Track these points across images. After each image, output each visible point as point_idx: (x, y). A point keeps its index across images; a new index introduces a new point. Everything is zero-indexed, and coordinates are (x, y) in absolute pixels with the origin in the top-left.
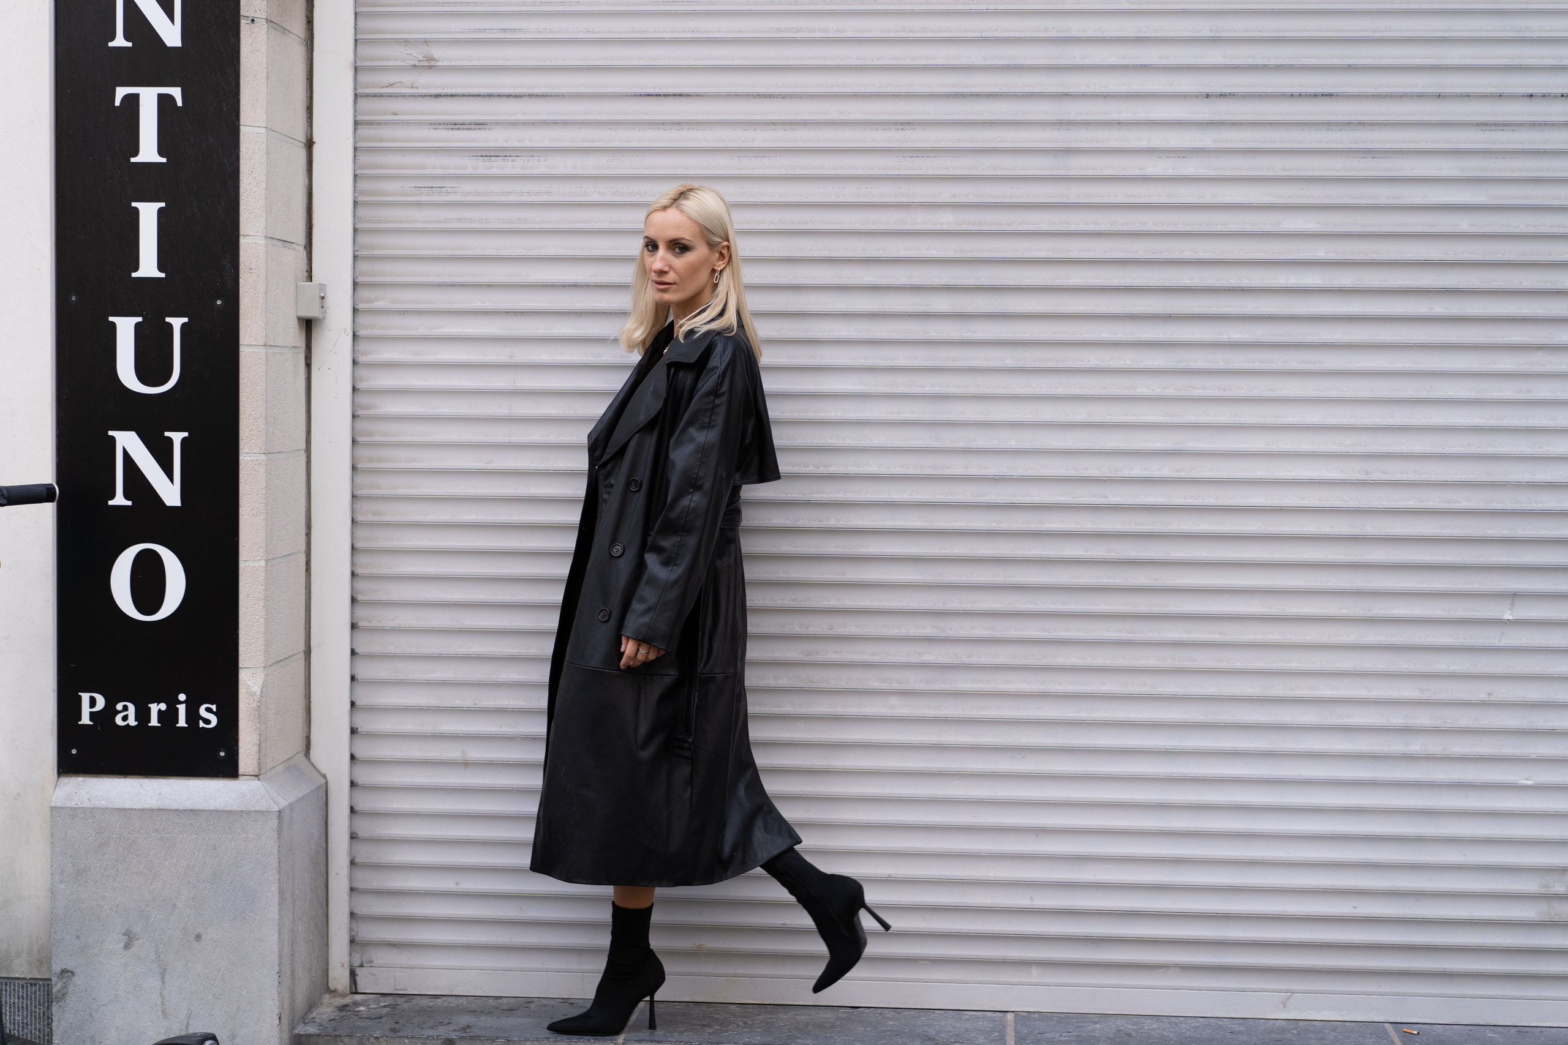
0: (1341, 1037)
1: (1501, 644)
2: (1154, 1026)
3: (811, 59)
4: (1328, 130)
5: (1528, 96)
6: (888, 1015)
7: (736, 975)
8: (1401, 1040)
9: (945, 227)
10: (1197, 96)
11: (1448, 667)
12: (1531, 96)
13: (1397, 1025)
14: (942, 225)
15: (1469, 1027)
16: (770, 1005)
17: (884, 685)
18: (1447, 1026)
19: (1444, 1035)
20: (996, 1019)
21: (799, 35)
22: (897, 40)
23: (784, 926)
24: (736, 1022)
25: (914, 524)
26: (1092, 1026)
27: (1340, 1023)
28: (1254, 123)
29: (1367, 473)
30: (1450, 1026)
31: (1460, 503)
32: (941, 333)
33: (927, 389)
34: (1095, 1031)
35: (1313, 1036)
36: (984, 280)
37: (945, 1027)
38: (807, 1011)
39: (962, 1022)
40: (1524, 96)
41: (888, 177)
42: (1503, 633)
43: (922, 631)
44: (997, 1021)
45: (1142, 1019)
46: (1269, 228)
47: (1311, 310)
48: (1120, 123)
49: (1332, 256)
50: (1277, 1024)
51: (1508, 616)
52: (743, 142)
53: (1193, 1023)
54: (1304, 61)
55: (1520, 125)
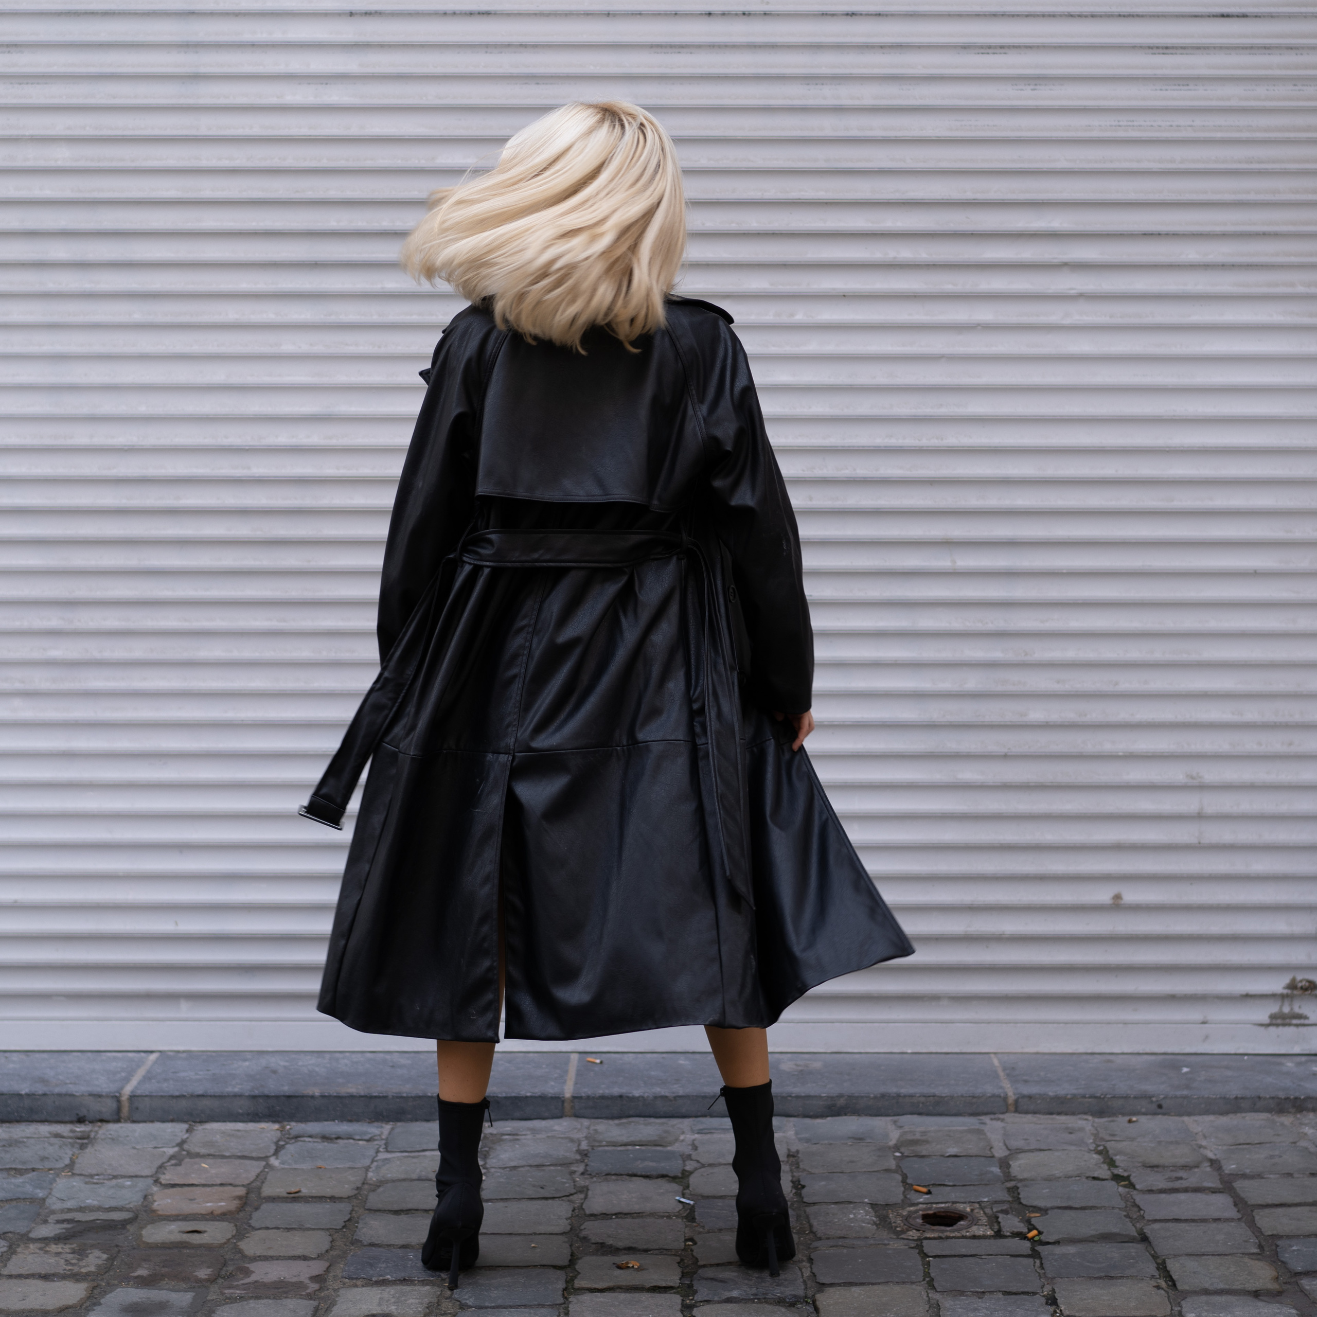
4: (486, 52)
5: (705, 14)
8: (577, 1070)
10: (340, 15)
12: (709, 14)
13: (583, 1055)
28: (404, 45)
30: (643, 1054)
37: (70, 1069)
40: (702, 14)
43: (47, 624)
46: (423, 164)
48: (254, 45)
55: (699, 47)
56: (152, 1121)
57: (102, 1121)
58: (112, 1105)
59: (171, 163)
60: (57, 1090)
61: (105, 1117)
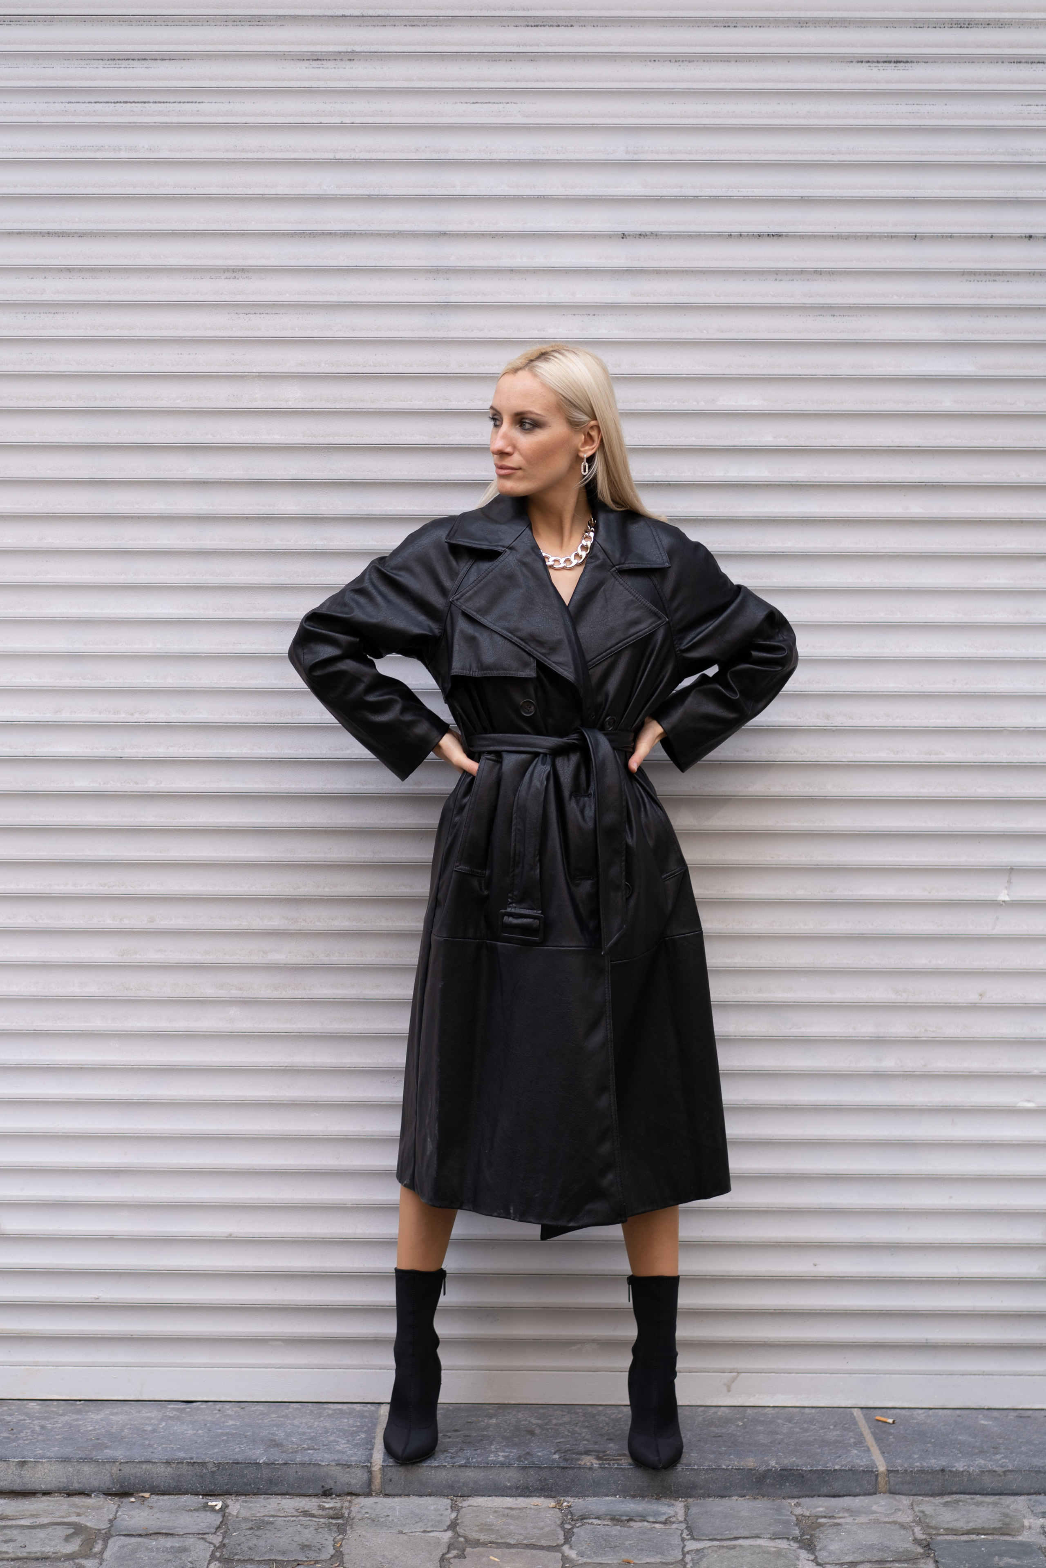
0: (797, 1430)
1: (994, 932)
2: (564, 1419)
3: (116, 186)
4: (776, 280)
5: (1026, 237)
6: (229, 1412)
7: (37, 1364)
8: (872, 1432)
9: (291, 404)
10: (610, 236)
11: (930, 961)
12: (1030, 237)
13: (868, 1411)
14: (287, 401)
15: (958, 1412)
16: (80, 1401)
17: (221, 991)
18: (931, 1412)
19: (926, 1423)
20: (366, 1414)
21: (99, 155)
22: (227, 162)
23: (97, 1301)
24: (31, 1426)
25: (257, 786)
26: (486, 1421)
27: (798, 1409)
28: (683, 271)
29: (828, 717)
30: (933, 1411)
31: (943, 754)
32: (288, 541)
33: (271, 612)
34: (489, 1428)
35: (762, 1428)
36: (341, 472)
37: (299, 1427)
38: (126, 1408)
39: (322, 1419)
40: (1022, 237)
41: (217, 340)
42: (997, 918)
43: (269, 923)
44: (366, 1417)
45: (551, 1409)
46: (702, 406)
47: (756, 510)
48: (512, 270)
49: (782, 442)
50: (719, 1413)
51: (1003, 896)
52: (30, 293)
53: (614, 1413)
54: (745, 192)
55: (1017, 274)
56: (408, 1495)
57: (350, 1494)
58: (364, 1476)
59: (418, 404)
60: (299, 1458)
61: (358, 1491)
